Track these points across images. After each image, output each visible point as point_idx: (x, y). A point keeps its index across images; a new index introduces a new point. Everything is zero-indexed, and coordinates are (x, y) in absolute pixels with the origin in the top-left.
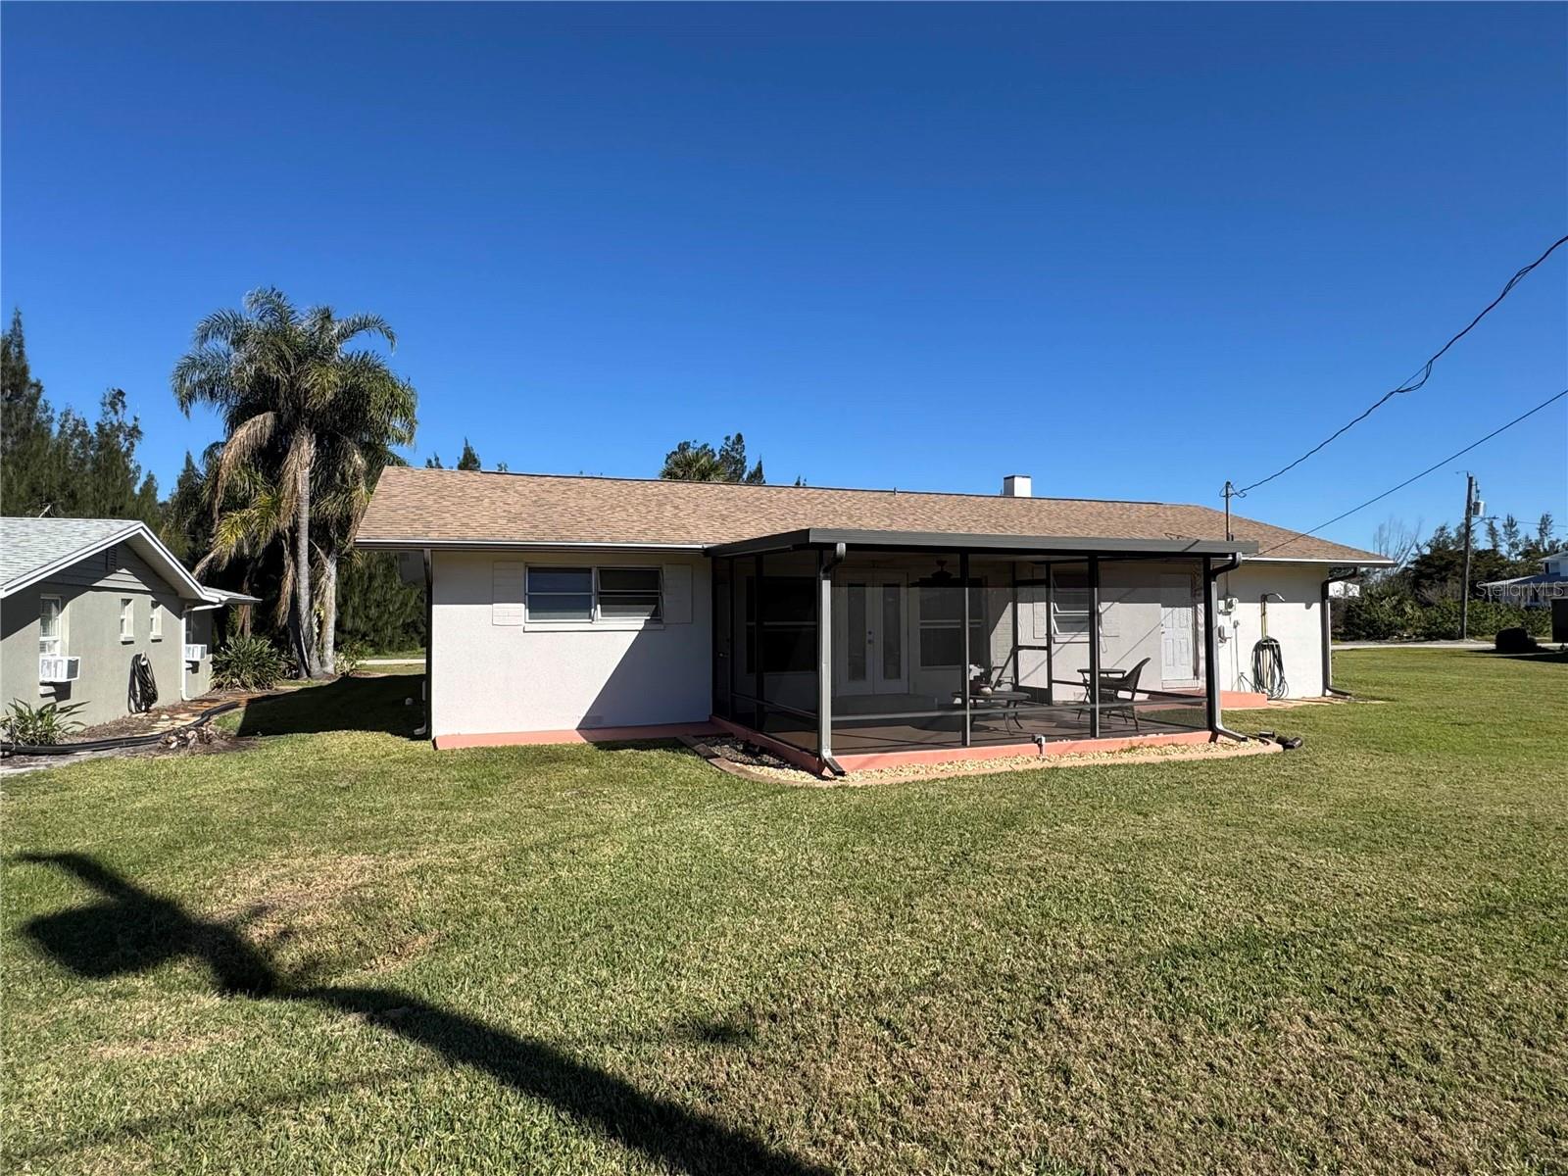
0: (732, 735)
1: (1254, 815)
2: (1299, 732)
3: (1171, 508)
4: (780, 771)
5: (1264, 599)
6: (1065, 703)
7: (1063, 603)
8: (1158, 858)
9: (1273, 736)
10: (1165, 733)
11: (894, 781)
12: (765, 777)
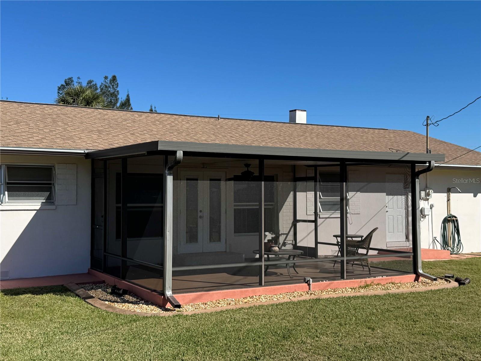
0: (104, 282)
1: (439, 327)
2: (469, 275)
3: (394, 132)
4: (136, 306)
5: (449, 191)
6: (326, 257)
7: (325, 192)
8: (379, 357)
9: (453, 277)
10: (387, 276)
11: (214, 310)
12: (125, 311)
